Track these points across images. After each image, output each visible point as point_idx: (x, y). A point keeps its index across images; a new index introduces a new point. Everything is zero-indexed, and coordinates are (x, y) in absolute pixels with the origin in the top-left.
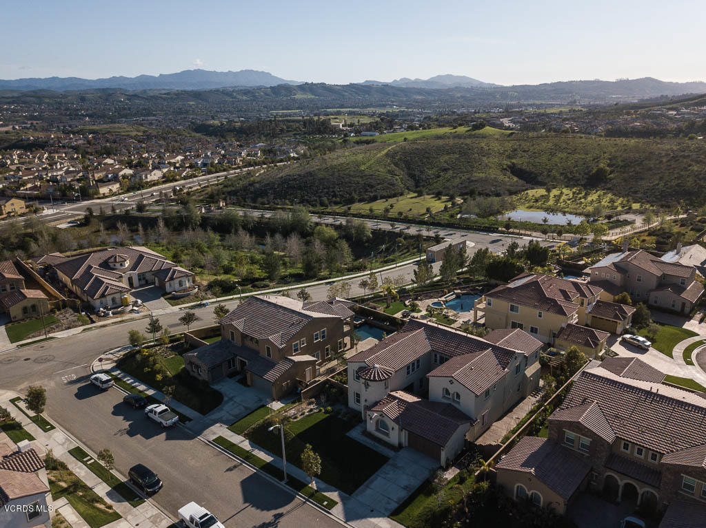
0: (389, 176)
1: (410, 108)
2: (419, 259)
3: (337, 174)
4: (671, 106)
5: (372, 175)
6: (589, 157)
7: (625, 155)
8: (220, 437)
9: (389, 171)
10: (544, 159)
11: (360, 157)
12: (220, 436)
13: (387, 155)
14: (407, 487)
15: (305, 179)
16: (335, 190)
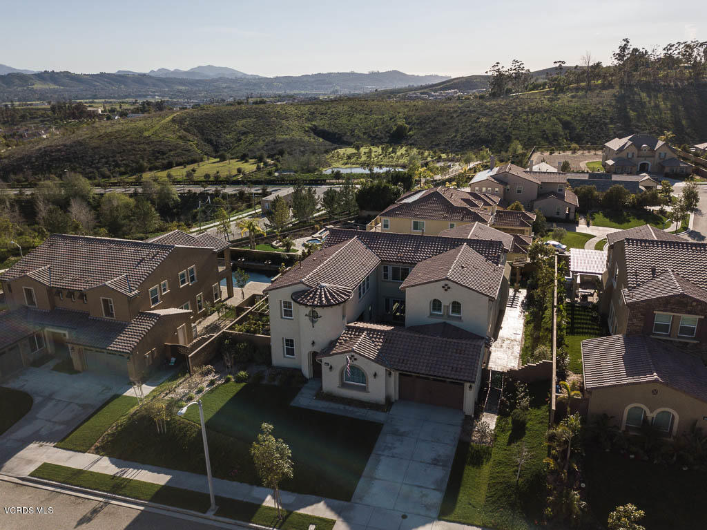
0: (181, 143)
1: (174, 98)
2: (254, 212)
3: (115, 141)
4: (422, 91)
5: (161, 141)
6: (386, 117)
7: (417, 114)
8: (45, 466)
9: (180, 137)
10: (344, 120)
11: (141, 124)
12: (45, 464)
13: (173, 120)
14: (435, 459)
15: (73, 149)
16: (116, 159)
